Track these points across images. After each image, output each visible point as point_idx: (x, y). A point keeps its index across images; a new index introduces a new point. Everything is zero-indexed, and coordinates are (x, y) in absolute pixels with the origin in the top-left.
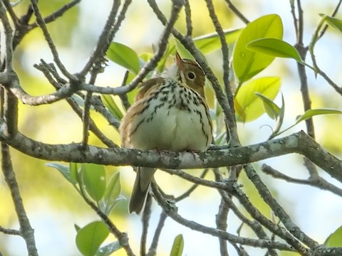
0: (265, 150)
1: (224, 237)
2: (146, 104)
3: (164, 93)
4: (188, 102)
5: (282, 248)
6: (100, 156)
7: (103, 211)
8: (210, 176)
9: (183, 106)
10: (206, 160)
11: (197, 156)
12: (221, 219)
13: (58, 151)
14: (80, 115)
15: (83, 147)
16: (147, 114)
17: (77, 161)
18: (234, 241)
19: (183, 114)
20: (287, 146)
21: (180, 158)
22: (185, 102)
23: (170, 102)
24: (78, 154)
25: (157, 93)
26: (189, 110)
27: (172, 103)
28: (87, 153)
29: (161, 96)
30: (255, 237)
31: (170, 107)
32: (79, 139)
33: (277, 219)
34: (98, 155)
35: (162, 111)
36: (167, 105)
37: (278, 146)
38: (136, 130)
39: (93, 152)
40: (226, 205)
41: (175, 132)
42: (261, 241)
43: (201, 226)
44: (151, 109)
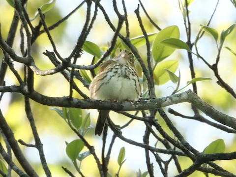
0: (170, 100)
1: (148, 148)
2: (105, 75)
3: (116, 69)
4: (129, 74)
5: (180, 154)
6: (79, 104)
8: (140, 115)
9: (126, 77)
10: (137, 106)
11: (132, 104)
12: (146, 138)
13: (56, 101)
14: (68, 80)
15: (70, 99)
16: (106, 80)
17: (66, 106)
18: (153, 150)
19: (126, 80)
20: (182, 98)
21: (123, 105)
22: (127, 74)
23: (119, 74)
24: (67, 103)
25: (112, 69)
26: (129, 79)
27: (121, 74)
28: (72, 102)
29: (114, 70)
30: (164, 148)
31: (119, 76)
32: (67, 94)
33: (176, 139)
34: (78, 103)
35: (114, 79)
36: (117, 75)
37: (177, 98)
38: (99, 89)
39: (75, 101)
40: (149, 131)
41: (121, 90)
42: (168, 150)
43: (135, 142)
44: (108, 77)
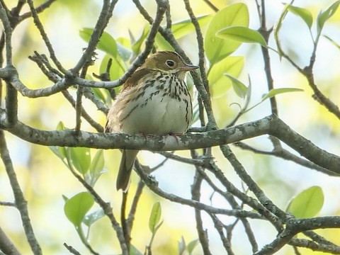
0: (241, 132)
1: (199, 207)
2: (141, 91)
3: (161, 81)
4: (180, 93)
5: (253, 216)
6: (92, 141)
7: (89, 183)
9: (175, 96)
10: (187, 143)
11: (179, 139)
12: (196, 190)
13: (54, 136)
15: (77, 133)
16: (142, 100)
17: (71, 145)
18: (212, 212)
20: (260, 128)
21: (164, 141)
22: (178, 92)
23: (166, 90)
24: (71, 139)
25: (153, 82)
26: (180, 99)
27: (167, 91)
28: (80, 138)
29: (157, 84)
30: (229, 207)
31: (164, 95)
33: (251, 194)
34: (89, 139)
35: (157, 98)
36: (162, 93)
37: (252, 129)
38: (128, 115)
39: (85, 137)
41: (164, 117)
42: (235, 211)
43: (180, 198)
44: (147, 95)
